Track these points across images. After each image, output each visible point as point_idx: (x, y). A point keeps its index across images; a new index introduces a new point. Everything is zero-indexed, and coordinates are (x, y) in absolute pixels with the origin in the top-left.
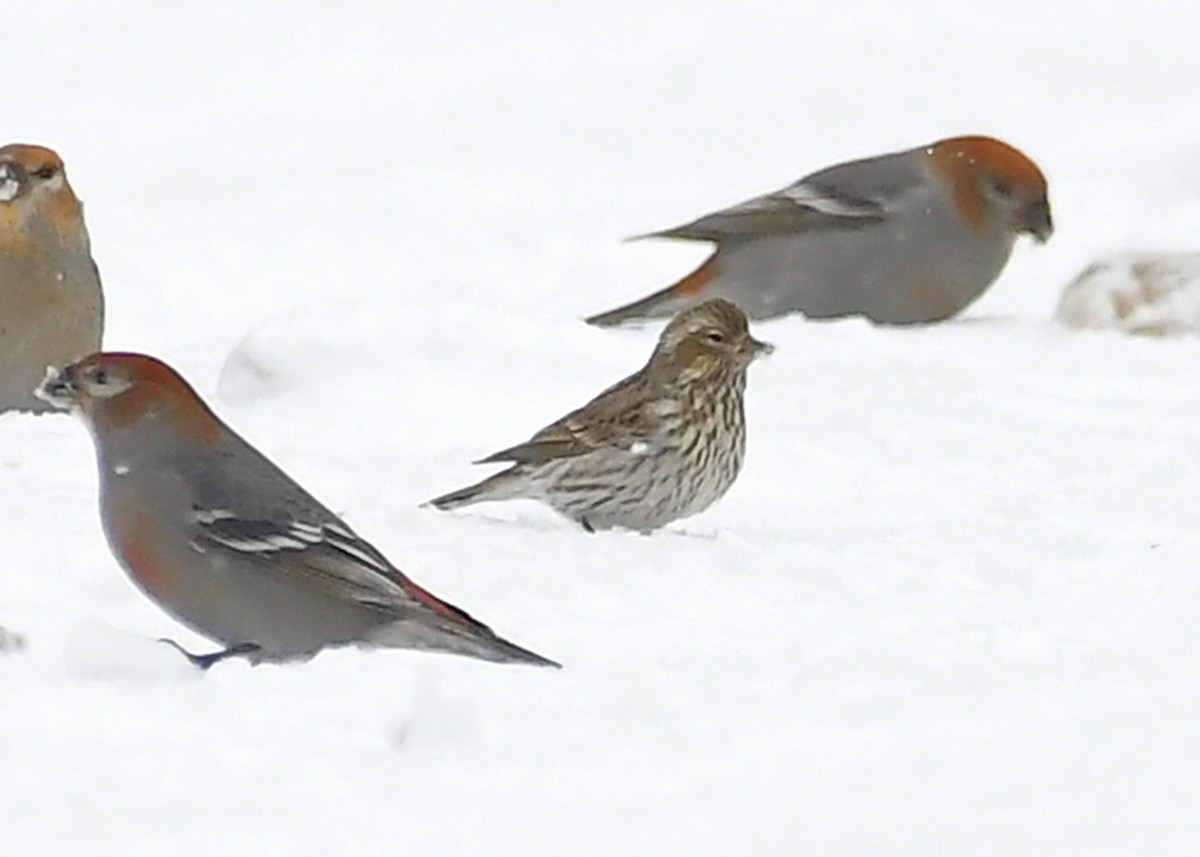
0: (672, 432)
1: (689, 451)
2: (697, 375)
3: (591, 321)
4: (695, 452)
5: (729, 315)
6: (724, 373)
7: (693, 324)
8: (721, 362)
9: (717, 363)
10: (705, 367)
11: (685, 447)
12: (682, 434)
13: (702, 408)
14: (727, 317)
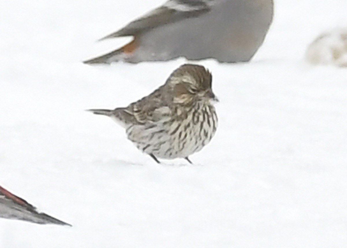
0: (165, 123)
1: (174, 132)
2: (181, 101)
3: (86, 62)
4: (178, 133)
5: (202, 80)
6: (194, 104)
7: (185, 78)
8: (193, 99)
9: (191, 99)
10: (186, 99)
11: (172, 130)
12: (171, 125)
13: (181, 115)
14: (200, 81)
